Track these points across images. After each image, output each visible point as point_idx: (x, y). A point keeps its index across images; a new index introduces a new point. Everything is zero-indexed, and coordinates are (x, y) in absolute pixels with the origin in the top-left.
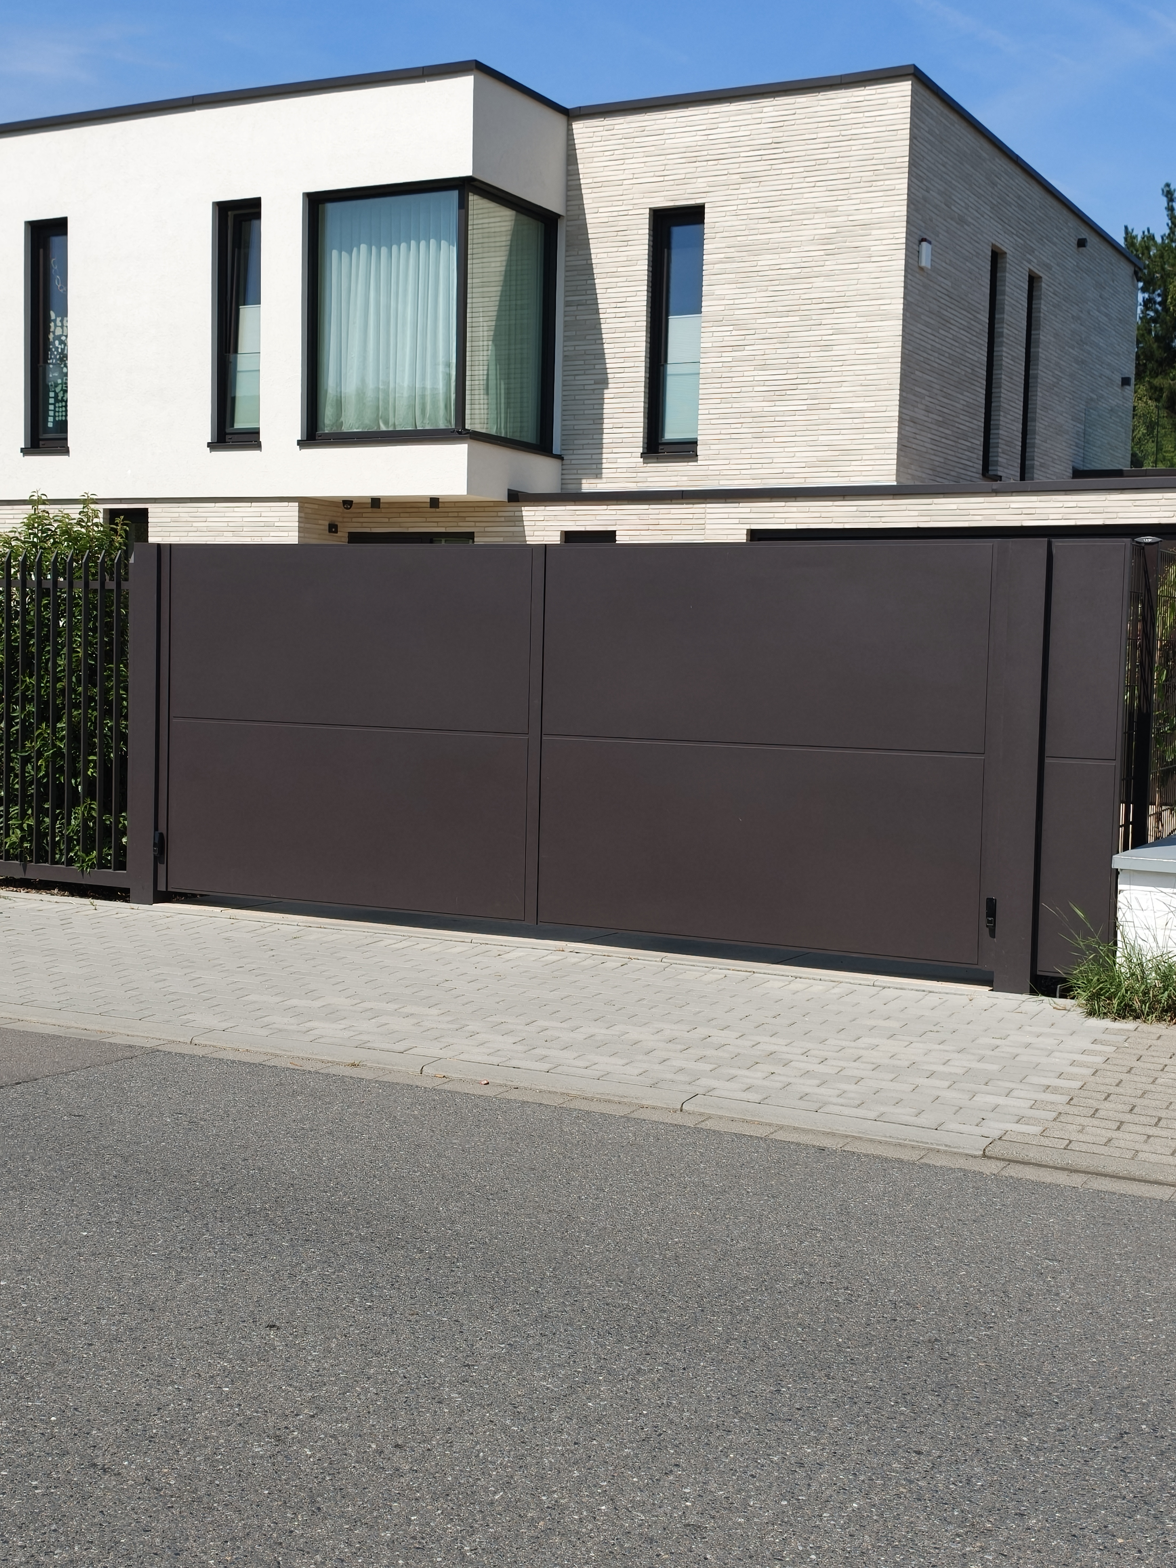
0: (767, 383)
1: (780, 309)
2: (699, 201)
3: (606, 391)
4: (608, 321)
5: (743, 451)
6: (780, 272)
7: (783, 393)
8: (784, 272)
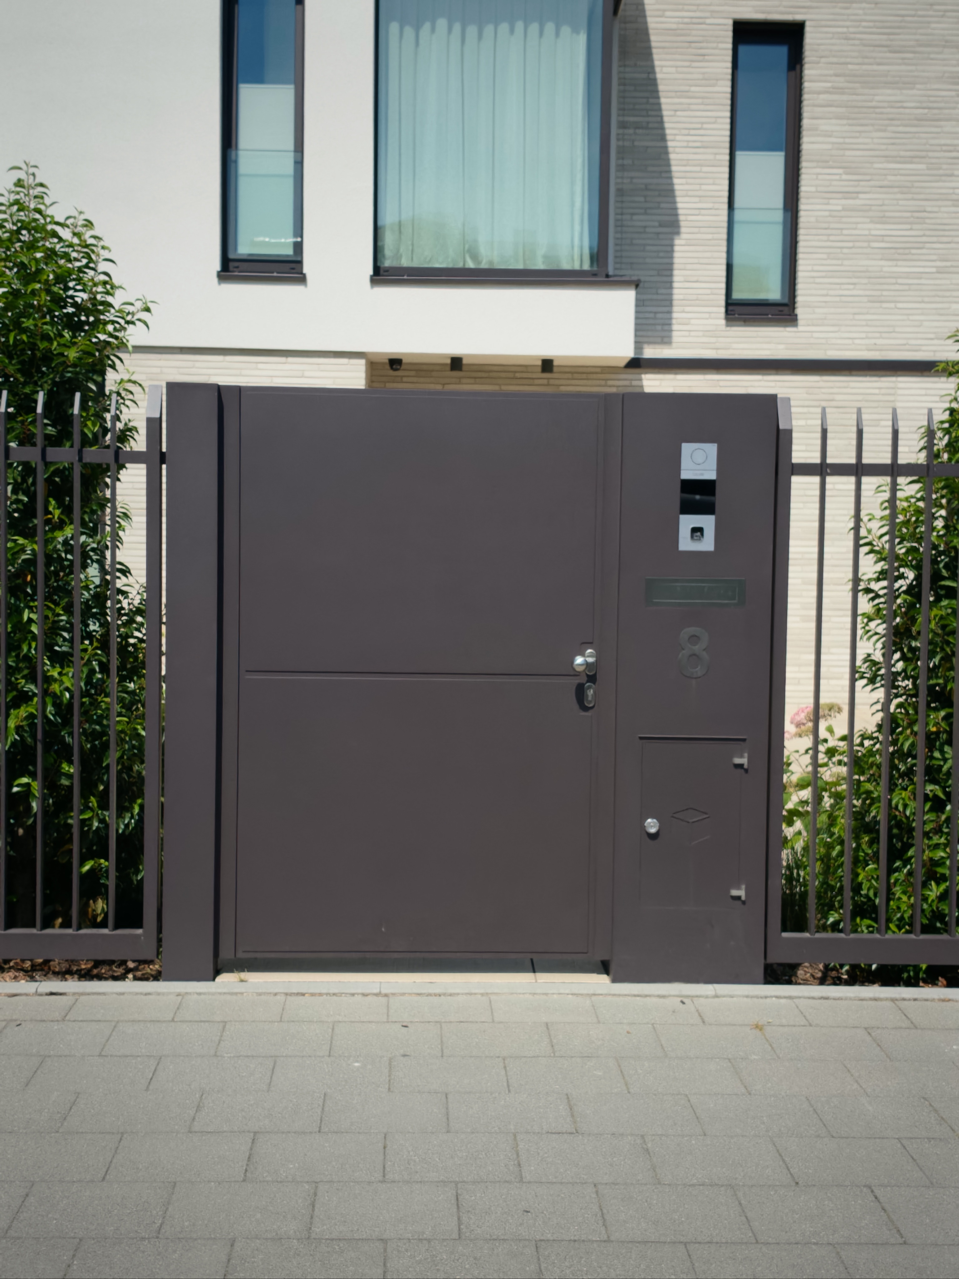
0: (887, 239)
1: (902, 153)
2: (798, 17)
3: (676, 237)
4: (677, 150)
5: (857, 317)
6: (902, 110)
7: (907, 251)
8: (907, 111)
